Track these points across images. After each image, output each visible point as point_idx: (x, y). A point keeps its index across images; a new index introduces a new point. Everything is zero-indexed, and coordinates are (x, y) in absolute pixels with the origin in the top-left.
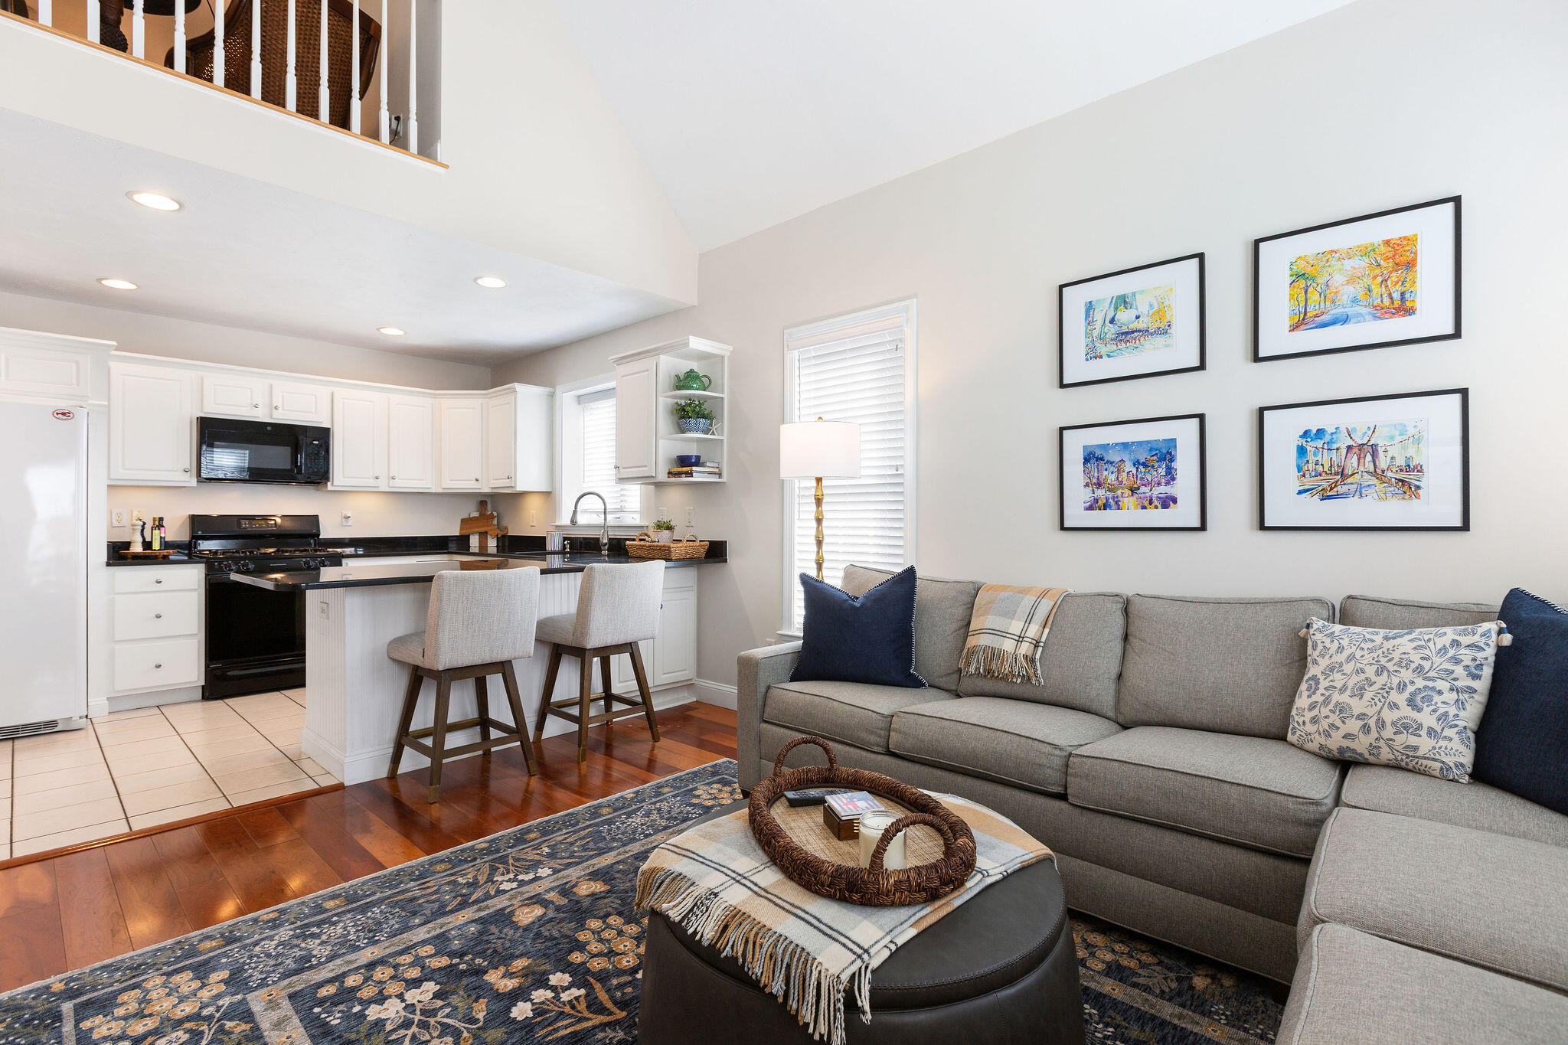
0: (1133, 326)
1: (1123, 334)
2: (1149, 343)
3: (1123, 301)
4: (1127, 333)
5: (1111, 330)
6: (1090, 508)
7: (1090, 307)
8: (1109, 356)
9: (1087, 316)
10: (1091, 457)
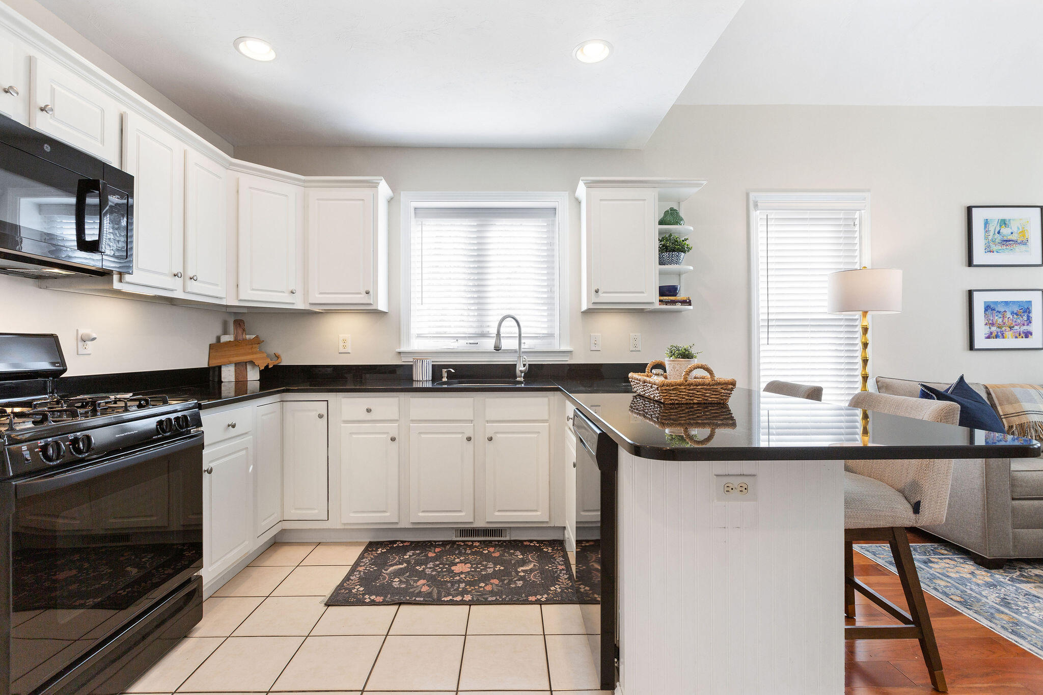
0: (1010, 237)
1: (1004, 241)
2: (1018, 248)
3: (1004, 223)
4: (1007, 241)
5: (998, 238)
6: (988, 337)
7: (986, 223)
8: (997, 252)
9: (985, 227)
10: (988, 308)
